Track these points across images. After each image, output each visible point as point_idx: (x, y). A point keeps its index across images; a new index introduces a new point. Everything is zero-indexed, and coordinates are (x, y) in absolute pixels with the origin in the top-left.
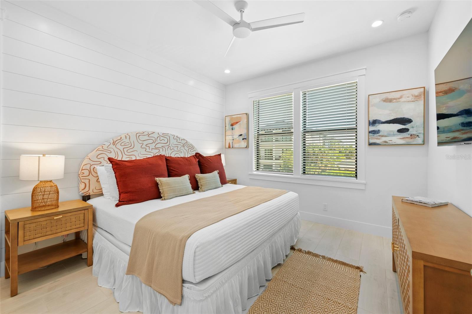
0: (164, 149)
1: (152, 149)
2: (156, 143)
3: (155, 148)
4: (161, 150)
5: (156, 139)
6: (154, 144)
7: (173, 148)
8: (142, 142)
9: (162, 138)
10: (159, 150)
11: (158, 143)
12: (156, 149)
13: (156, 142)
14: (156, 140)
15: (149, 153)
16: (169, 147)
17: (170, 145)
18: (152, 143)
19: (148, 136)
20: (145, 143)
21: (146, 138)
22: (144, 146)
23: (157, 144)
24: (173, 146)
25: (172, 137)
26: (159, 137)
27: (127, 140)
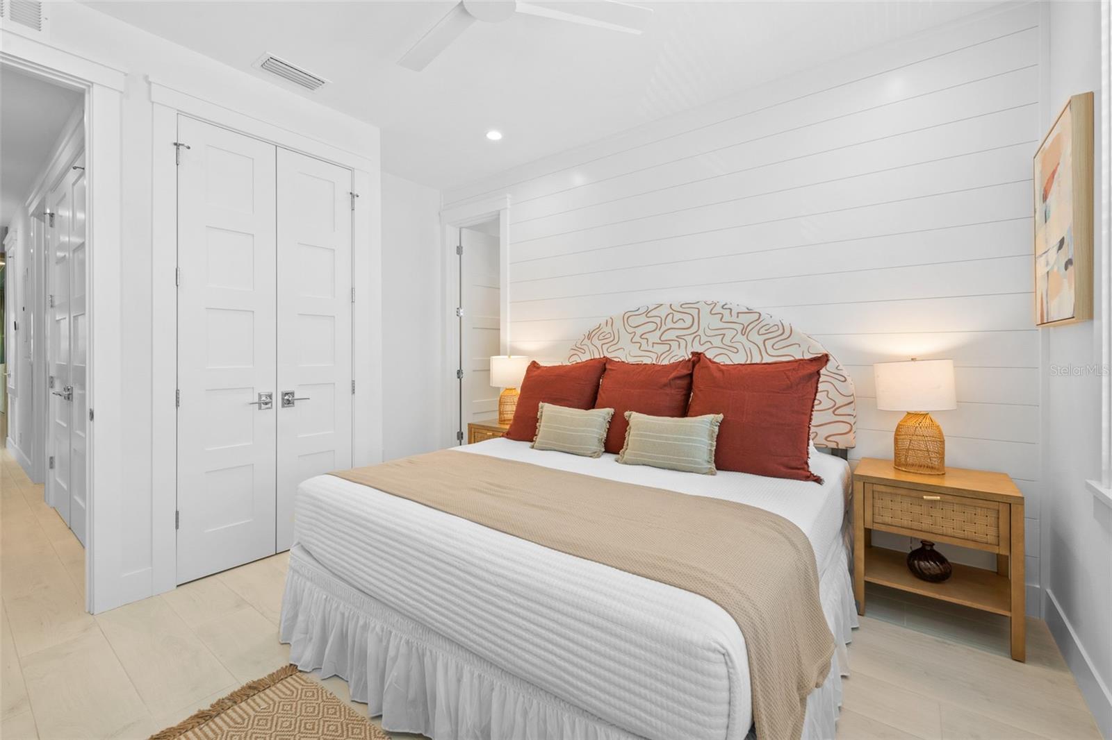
0: (683, 343)
1: (653, 343)
2: (662, 330)
3: (660, 342)
4: (674, 344)
5: (663, 319)
6: (658, 333)
7: (709, 339)
8: (633, 330)
9: (678, 316)
10: (669, 346)
11: (669, 329)
12: (663, 343)
13: (664, 328)
14: (663, 323)
15: (648, 354)
16: (695, 337)
17: (701, 332)
18: (654, 331)
19: (646, 315)
20: (639, 331)
21: (643, 319)
22: (637, 339)
23: (665, 331)
24: (709, 332)
25: (705, 311)
26: (671, 315)
27: (608, 329)
